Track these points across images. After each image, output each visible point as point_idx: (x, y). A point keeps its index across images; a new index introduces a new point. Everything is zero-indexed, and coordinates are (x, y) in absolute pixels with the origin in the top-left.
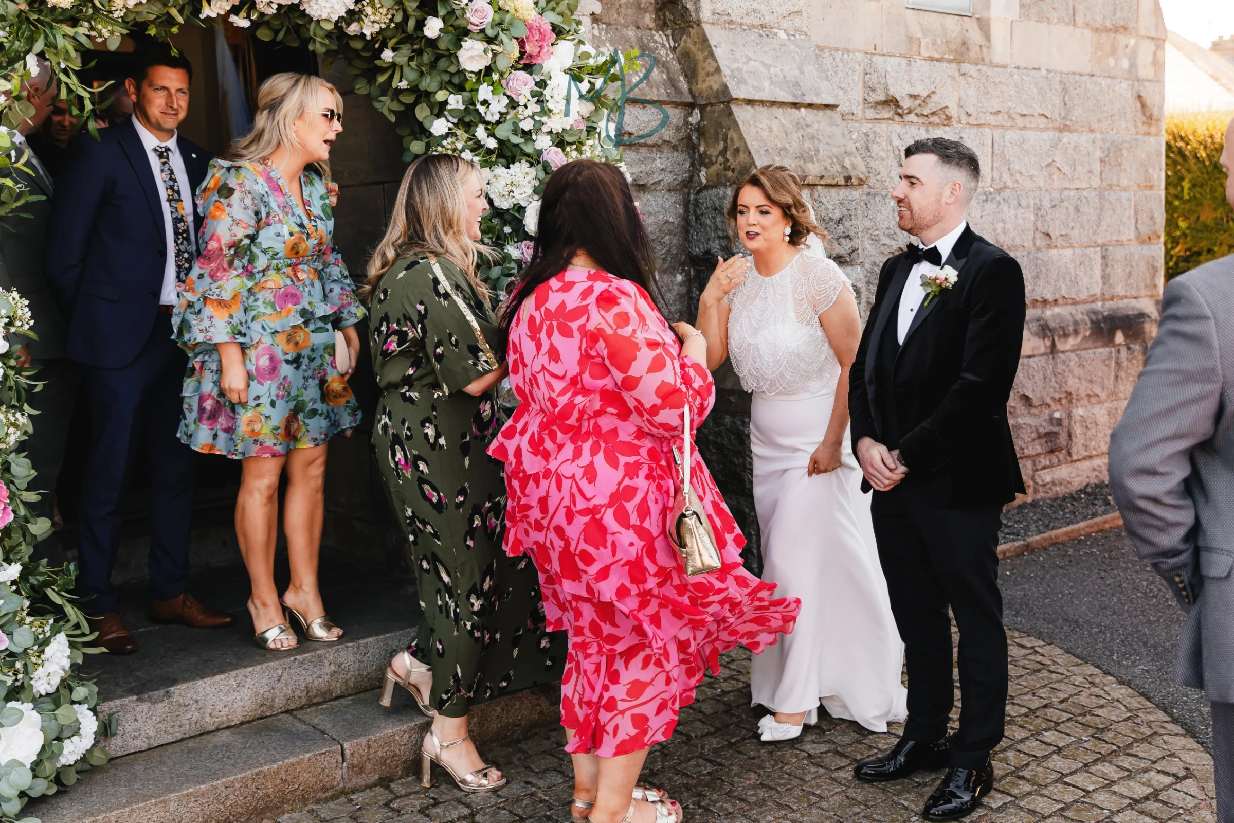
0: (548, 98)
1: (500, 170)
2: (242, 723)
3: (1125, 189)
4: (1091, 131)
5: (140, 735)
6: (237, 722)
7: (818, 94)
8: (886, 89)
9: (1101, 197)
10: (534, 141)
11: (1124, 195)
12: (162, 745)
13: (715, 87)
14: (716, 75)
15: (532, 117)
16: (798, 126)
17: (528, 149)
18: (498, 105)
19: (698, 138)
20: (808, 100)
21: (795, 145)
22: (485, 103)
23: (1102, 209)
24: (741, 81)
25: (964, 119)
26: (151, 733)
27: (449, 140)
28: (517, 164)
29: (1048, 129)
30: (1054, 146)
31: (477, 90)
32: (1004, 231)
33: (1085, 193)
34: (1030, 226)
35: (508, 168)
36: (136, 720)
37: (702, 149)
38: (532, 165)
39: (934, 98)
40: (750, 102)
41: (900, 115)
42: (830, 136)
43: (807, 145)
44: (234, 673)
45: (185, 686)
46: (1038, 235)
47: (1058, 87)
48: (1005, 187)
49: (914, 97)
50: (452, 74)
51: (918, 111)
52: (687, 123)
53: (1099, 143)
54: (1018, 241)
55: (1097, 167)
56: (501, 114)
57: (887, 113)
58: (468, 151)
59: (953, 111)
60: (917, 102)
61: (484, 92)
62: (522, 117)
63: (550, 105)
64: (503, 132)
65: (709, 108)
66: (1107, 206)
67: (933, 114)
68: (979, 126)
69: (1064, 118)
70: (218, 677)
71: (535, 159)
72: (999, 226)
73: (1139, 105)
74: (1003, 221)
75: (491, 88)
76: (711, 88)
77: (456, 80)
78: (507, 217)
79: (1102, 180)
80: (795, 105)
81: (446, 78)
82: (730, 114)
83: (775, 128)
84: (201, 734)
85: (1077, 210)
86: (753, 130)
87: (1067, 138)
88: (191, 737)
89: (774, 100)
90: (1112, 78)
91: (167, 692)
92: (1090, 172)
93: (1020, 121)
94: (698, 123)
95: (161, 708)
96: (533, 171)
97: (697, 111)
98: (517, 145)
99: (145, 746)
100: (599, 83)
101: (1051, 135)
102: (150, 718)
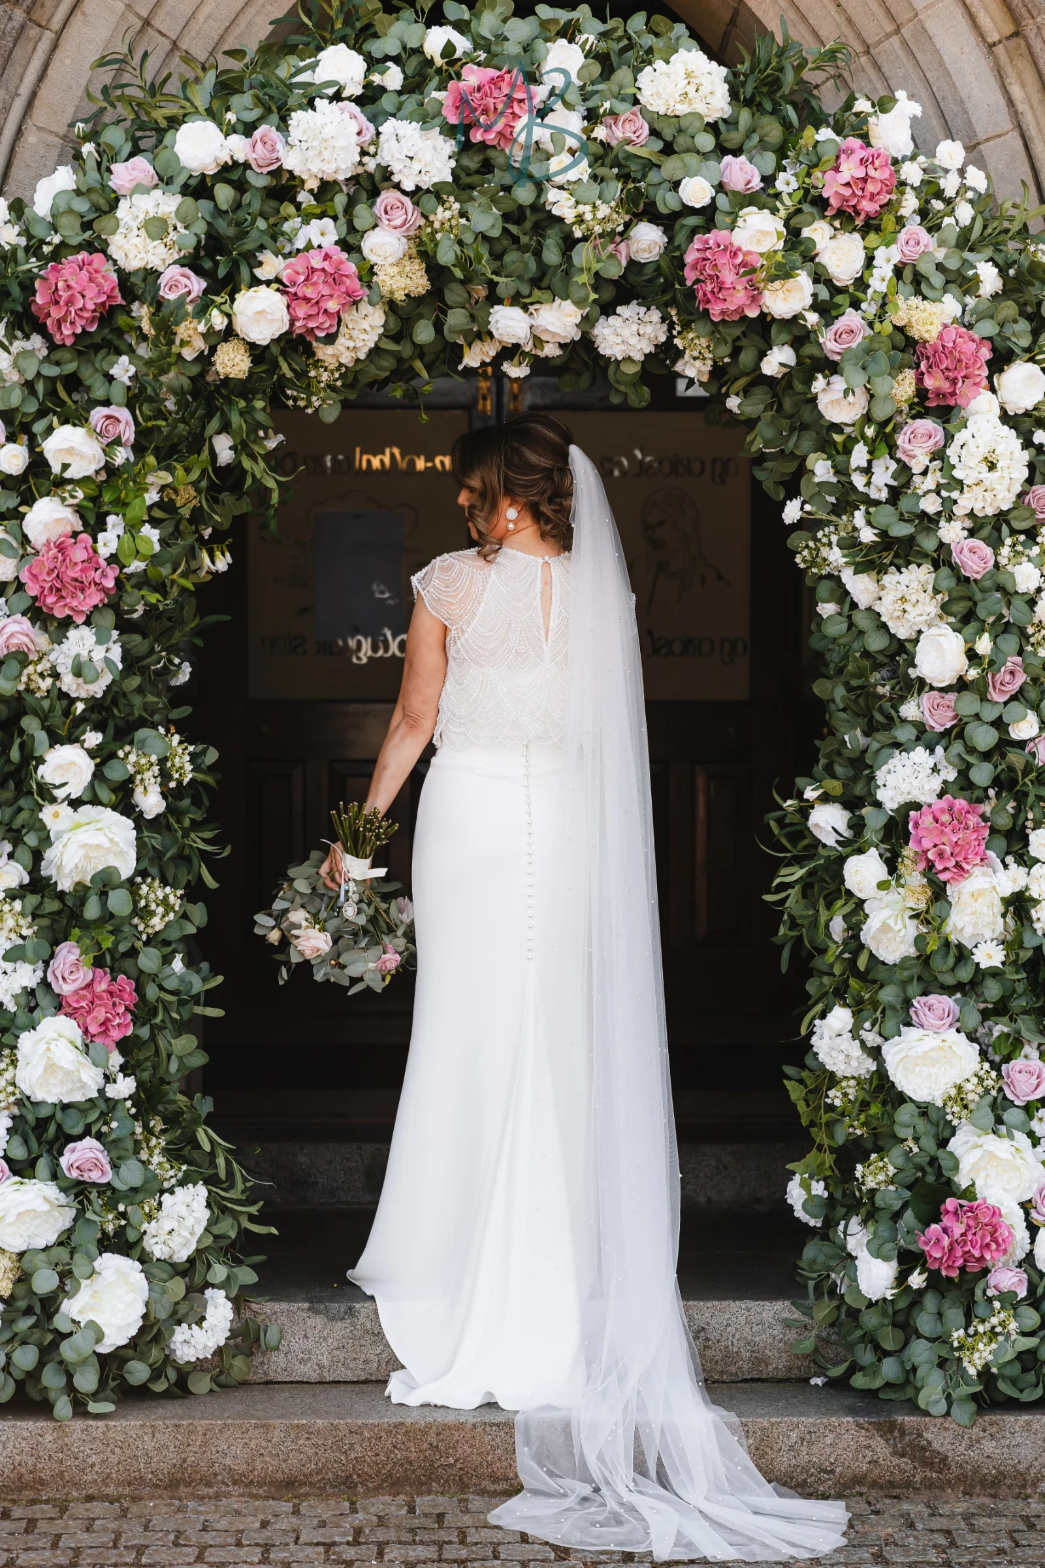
0: (955, 460)
1: (890, 579)
5: (310, 1359)
10: (939, 530)
12: (339, 1382)
15: (938, 494)
17: (929, 544)
18: (884, 474)
22: (867, 471)
26: (325, 1361)
28: (913, 567)
31: (851, 453)
35: (899, 574)
36: (306, 1336)
38: (936, 567)
56: (891, 488)
58: (836, 548)
61: (859, 456)
62: (920, 492)
63: (958, 472)
64: (884, 517)
71: (941, 558)
75: (868, 448)
91: (350, 1309)
95: (339, 1327)
96: (937, 581)
99: (314, 1377)
102: (325, 1339)
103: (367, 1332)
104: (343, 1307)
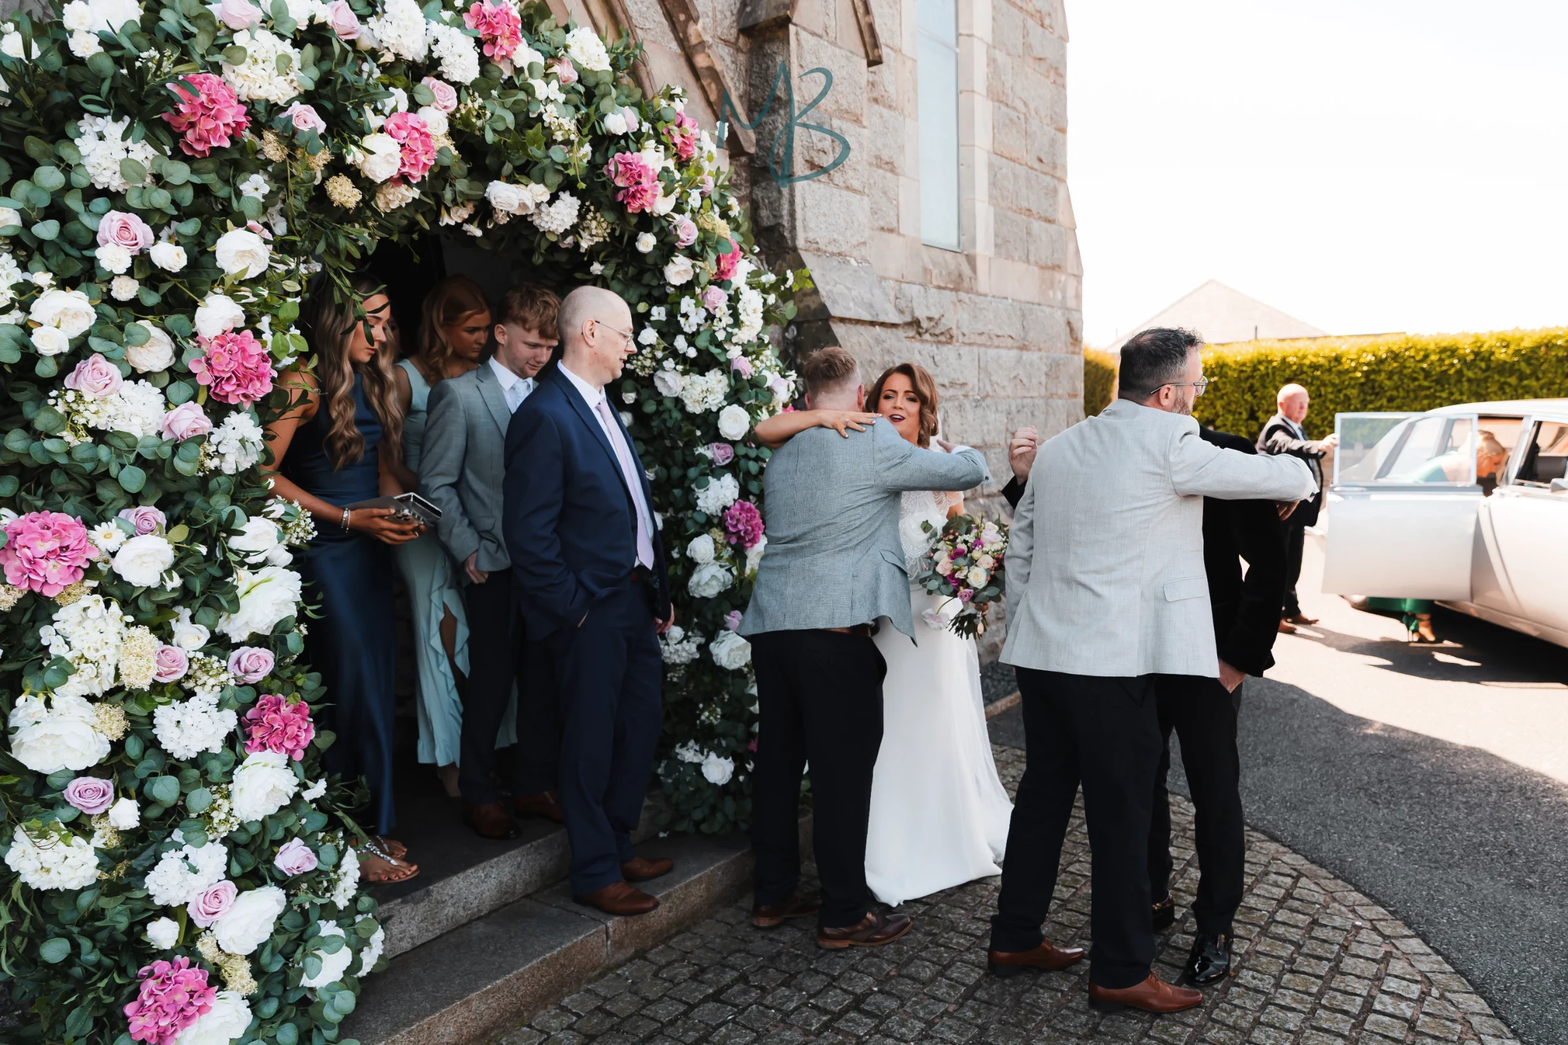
0: (740, 311)
1: (696, 378)
2: (490, 913)
3: (1060, 397)
4: (1040, 350)
5: (405, 936)
6: (485, 912)
7: (887, 314)
8: (912, 312)
9: (1047, 404)
10: (726, 351)
11: (1060, 402)
13: (813, 306)
14: (814, 297)
15: (725, 329)
16: (878, 341)
17: (722, 359)
18: (697, 317)
19: (795, 352)
20: (882, 319)
21: (879, 358)
22: (686, 316)
23: (1047, 413)
24: (834, 302)
25: (961, 338)
26: (415, 933)
27: (648, 349)
28: (712, 372)
29: (1012, 348)
30: (1019, 360)
31: (679, 303)
32: (989, 432)
33: (1036, 401)
34: (1003, 428)
35: (703, 374)
37: (799, 361)
38: (723, 373)
39: (943, 321)
40: (843, 320)
41: (920, 334)
42: (900, 351)
43: (887, 358)
44: (482, 865)
45: (441, 884)
46: (1009, 435)
47: (1019, 313)
48: (988, 395)
49: (930, 319)
50: (652, 287)
51: (932, 331)
52: (784, 338)
53: (1045, 360)
54: (997, 440)
55: (1043, 379)
56: (699, 325)
57: (912, 333)
58: (671, 360)
59: (954, 332)
60: (932, 324)
61: (687, 304)
62: (717, 329)
63: (742, 318)
64: (702, 342)
65: (806, 325)
66: (1051, 411)
67: (942, 334)
68: (970, 344)
69: (1024, 339)
70: (469, 871)
71: (726, 367)
72: (985, 428)
73: (1068, 329)
74: (988, 423)
75: (693, 301)
76: (808, 307)
77: (656, 293)
78: (698, 421)
79: (1046, 389)
80: (873, 324)
81: (645, 291)
82: (829, 330)
83: (863, 343)
84: (457, 928)
85: (1033, 415)
86: (849, 345)
87: (1026, 355)
88: (448, 932)
89: (857, 317)
90: (1052, 307)
92: (1040, 383)
93: (996, 341)
94: (795, 338)
95: (422, 907)
96: (724, 380)
97: (793, 327)
98: (712, 355)
99: (409, 947)
100: (772, 299)
101: (1014, 353)
102: (413, 918)
103: (438, 902)
104: (422, 892)
